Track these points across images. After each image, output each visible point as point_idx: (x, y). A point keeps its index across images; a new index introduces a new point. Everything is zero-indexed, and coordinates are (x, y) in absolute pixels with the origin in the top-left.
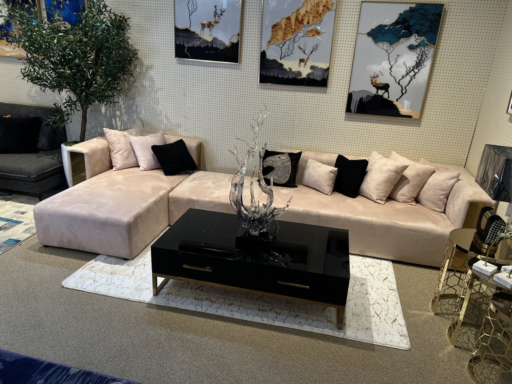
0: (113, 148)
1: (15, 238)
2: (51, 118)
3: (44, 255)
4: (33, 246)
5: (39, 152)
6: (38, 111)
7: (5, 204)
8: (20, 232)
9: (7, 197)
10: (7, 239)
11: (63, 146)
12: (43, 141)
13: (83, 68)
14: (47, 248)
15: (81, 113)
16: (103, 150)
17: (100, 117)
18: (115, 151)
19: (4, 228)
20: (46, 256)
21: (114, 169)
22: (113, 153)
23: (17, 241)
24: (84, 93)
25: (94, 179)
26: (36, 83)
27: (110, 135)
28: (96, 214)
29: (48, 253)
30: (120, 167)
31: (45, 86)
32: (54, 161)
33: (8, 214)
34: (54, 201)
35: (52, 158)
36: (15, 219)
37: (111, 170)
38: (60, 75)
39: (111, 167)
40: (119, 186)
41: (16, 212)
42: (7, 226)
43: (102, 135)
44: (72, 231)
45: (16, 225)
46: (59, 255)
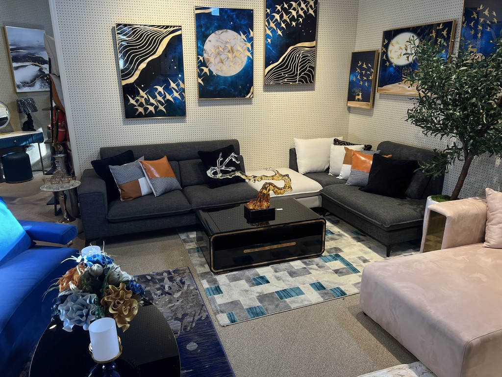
0: (492, 217)
1: (343, 289)
2: (426, 166)
3: (359, 324)
4: (354, 307)
5: (405, 198)
6: (419, 154)
7: (355, 245)
8: (351, 283)
9: (361, 237)
10: (336, 286)
11: (429, 199)
12: (413, 187)
13: (479, 111)
14: (365, 318)
15: (462, 163)
16: (476, 216)
17: (491, 170)
18: (493, 222)
19: (340, 273)
20: (359, 328)
21: (485, 244)
22: (490, 223)
23: (343, 294)
24: (472, 141)
25: (449, 252)
26: (419, 126)
27: (493, 199)
28: (428, 308)
29: (363, 325)
30: (494, 245)
31: (429, 128)
32: (415, 213)
33: (351, 257)
34: (388, 268)
35: (414, 209)
36: (354, 265)
37: (480, 245)
38: (448, 117)
39: (483, 240)
40: (479, 275)
41: (359, 258)
42: (344, 271)
43: (483, 195)
44: (393, 314)
45: (352, 273)
46: (373, 334)
